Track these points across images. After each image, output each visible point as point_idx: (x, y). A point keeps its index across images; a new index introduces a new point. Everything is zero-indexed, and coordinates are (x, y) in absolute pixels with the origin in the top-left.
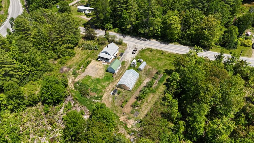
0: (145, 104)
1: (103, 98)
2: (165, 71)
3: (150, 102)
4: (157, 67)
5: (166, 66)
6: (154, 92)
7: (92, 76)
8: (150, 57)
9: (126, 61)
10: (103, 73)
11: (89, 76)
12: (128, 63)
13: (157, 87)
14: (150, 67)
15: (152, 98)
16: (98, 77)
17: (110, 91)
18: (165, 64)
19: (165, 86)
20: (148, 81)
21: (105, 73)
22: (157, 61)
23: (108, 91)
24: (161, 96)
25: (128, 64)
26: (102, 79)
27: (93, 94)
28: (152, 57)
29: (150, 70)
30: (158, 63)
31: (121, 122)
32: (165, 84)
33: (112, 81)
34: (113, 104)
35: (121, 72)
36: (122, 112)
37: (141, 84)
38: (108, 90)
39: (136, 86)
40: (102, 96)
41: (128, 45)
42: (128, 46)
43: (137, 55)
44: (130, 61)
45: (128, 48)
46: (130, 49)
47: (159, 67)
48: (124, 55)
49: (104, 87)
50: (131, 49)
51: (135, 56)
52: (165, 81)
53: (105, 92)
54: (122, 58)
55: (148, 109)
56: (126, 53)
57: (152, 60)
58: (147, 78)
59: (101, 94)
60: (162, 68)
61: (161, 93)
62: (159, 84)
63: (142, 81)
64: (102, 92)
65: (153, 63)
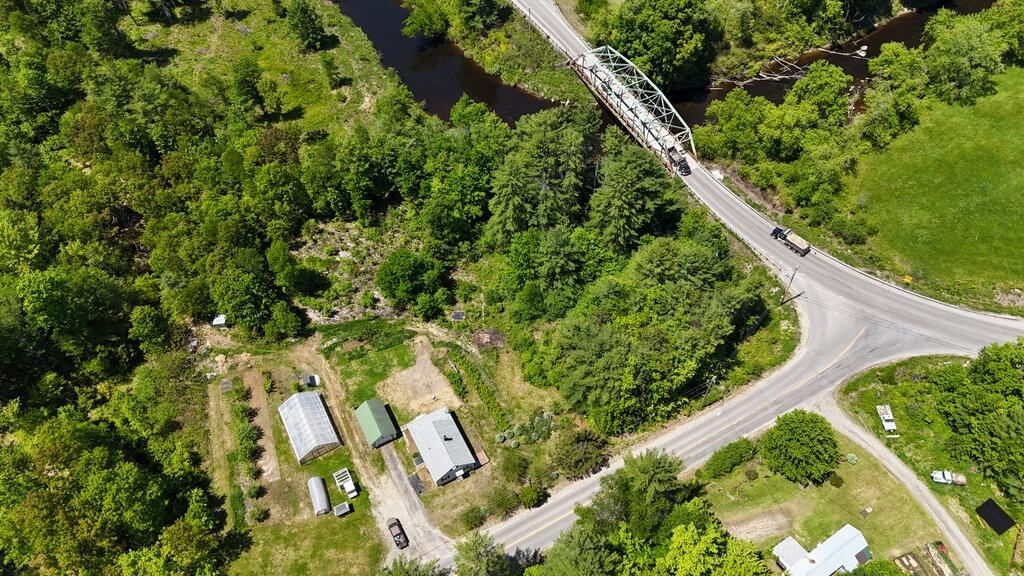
0: (227, 417)
1: (322, 357)
2: (250, 538)
3: (221, 429)
4: (282, 533)
5: (260, 559)
6: (231, 458)
7: (404, 373)
8: (331, 554)
9: (383, 478)
10: (389, 398)
11: (411, 366)
12: (370, 478)
13: (232, 475)
14: (298, 519)
15: (223, 442)
16: (389, 381)
17: (325, 378)
18: (269, 569)
19: (220, 494)
20: (269, 472)
21: (387, 400)
22: (301, 557)
23: (327, 375)
24: (208, 462)
25: (365, 476)
26: (373, 384)
27: (352, 346)
28: (329, 561)
29: (291, 509)
30: (292, 554)
31: (242, 353)
32: (222, 500)
33: (347, 399)
34: (289, 364)
35: (357, 438)
36: (259, 366)
37: (277, 448)
38: (333, 377)
39: (284, 435)
40: (327, 358)
41: (446, 538)
42: (437, 532)
43: (378, 530)
44: (373, 486)
45: (427, 525)
46: (418, 529)
47: (278, 538)
48: (406, 491)
49: (347, 375)
50: (419, 534)
51: (379, 519)
52: (227, 506)
53: (332, 368)
54: (400, 476)
55: (212, 413)
56: (414, 501)
57: (316, 548)
58: (277, 478)
59: (334, 359)
60: (266, 543)
61: (213, 470)
62: (235, 486)
63: (283, 458)
64: (338, 364)
65: (305, 539)
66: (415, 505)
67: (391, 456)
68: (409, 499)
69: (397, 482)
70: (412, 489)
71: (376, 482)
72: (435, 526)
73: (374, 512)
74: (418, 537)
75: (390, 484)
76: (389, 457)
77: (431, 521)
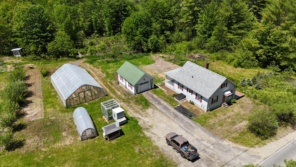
1: (87, 63)
4: (35, 159)
7: (148, 66)
9: (149, 110)
11: (153, 63)
29: (51, 138)
31: (28, 64)
37: (45, 101)
40: (91, 64)
42: (228, 143)
44: (140, 117)
45: (213, 139)
46: (203, 142)
51: (154, 138)
54: (165, 108)
58: (40, 118)
59: (96, 64)
63: (49, 106)
64: (99, 65)
66: (191, 125)
67: (153, 97)
68: (182, 121)
69: (164, 111)
70: (182, 115)
71: (142, 113)
72: (223, 138)
73: (147, 134)
74: (207, 150)
75: (158, 114)
76: (151, 98)
77: (215, 135)
